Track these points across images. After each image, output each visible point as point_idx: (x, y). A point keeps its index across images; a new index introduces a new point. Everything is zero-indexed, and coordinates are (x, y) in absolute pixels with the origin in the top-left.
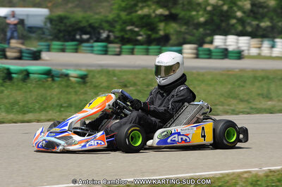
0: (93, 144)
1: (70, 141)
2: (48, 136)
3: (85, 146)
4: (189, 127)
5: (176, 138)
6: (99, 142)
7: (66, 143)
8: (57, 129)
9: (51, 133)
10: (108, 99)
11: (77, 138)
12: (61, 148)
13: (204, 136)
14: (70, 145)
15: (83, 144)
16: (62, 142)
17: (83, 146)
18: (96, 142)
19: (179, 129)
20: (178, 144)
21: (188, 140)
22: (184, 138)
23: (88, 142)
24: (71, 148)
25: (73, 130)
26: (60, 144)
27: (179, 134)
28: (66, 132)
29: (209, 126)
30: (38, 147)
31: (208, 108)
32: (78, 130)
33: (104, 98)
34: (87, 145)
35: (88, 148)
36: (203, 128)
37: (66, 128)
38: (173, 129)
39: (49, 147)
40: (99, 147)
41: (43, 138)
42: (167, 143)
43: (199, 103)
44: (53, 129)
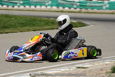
0: (36, 58)
1: (25, 57)
2: (13, 54)
3: (32, 59)
5: (72, 55)
7: (23, 58)
8: (18, 51)
9: (15, 53)
10: (40, 37)
11: (28, 55)
12: (21, 60)
13: (83, 54)
14: (25, 58)
15: (31, 58)
16: (21, 57)
17: (31, 59)
18: (37, 57)
19: (73, 51)
20: (73, 58)
22: (75, 55)
23: (33, 57)
24: (26, 60)
25: (25, 52)
26: (20, 58)
27: (73, 53)
28: (22, 52)
29: (85, 49)
30: (9, 59)
31: (84, 40)
32: (28, 52)
35: (33, 60)
36: (83, 50)
38: (70, 51)
39: (15, 60)
40: (39, 59)
41: (11, 55)
42: (68, 57)
43: (79, 38)
44: (16, 51)
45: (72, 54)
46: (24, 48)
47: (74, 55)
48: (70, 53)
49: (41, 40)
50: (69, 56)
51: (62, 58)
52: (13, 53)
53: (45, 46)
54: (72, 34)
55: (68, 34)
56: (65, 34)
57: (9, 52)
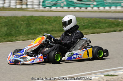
1: (26, 59)
3: (33, 61)
4: (81, 51)
5: (76, 56)
6: (40, 59)
7: (24, 60)
8: (19, 54)
9: (16, 55)
10: (42, 38)
11: (29, 58)
12: (22, 63)
13: (88, 55)
14: (26, 61)
15: (32, 61)
16: (22, 60)
18: (38, 59)
19: (77, 52)
20: (77, 59)
21: (81, 57)
22: (79, 56)
23: (34, 59)
24: (27, 63)
25: (27, 54)
26: (21, 61)
27: (77, 54)
28: (23, 55)
29: (90, 50)
30: (10, 62)
31: (89, 41)
32: (29, 54)
33: (41, 38)
34: (34, 61)
35: (35, 62)
36: (88, 51)
37: (24, 53)
38: (74, 52)
39: (16, 62)
40: (40, 61)
41: (13, 58)
42: (71, 59)
43: (85, 39)
45: (76, 55)
47: (78, 56)
48: (74, 55)
49: (43, 42)
50: (72, 58)
51: (66, 60)
52: (14, 55)
53: (49, 48)
54: (77, 35)
55: (73, 35)
56: (70, 35)
57: (11, 55)
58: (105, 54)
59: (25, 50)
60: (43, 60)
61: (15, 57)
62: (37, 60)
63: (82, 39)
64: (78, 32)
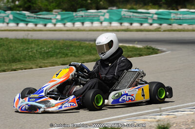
0: (67, 105)
1: (48, 104)
3: (61, 107)
5: (125, 98)
6: (72, 104)
7: (46, 106)
9: (30, 98)
11: (53, 102)
12: (42, 110)
14: (49, 107)
15: (59, 106)
17: (60, 108)
18: (69, 104)
19: (127, 91)
21: (133, 99)
22: (131, 97)
23: (63, 104)
24: (50, 110)
25: (49, 96)
26: (41, 107)
27: (127, 95)
28: (43, 97)
29: (146, 87)
31: (143, 74)
32: (53, 96)
33: (68, 70)
34: (63, 107)
35: (63, 109)
36: (143, 89)
38: (123, 91)
39: (32, 110)
40: (72, 107)
41: (25, 102)
42: (119, 102)
43: (135, 70)
44: (32, 96)
45: (125, 96)
46: (46, 90)
47: (129, 98)
48: (122, 95)
49: (72, 75)
50: (120, 100)
51: (110, 104)
52: (27, 98)
53: (80, 85)
54: (122, 64)
55: (116, 64)
56: (110, 65)
57: (19, 98)
58: (168, 93)
59: (45, 89)
60: (76, 105)
61: (29, 101)
62: (67, 106)
63: (130, 70)
64: (123, 59)
